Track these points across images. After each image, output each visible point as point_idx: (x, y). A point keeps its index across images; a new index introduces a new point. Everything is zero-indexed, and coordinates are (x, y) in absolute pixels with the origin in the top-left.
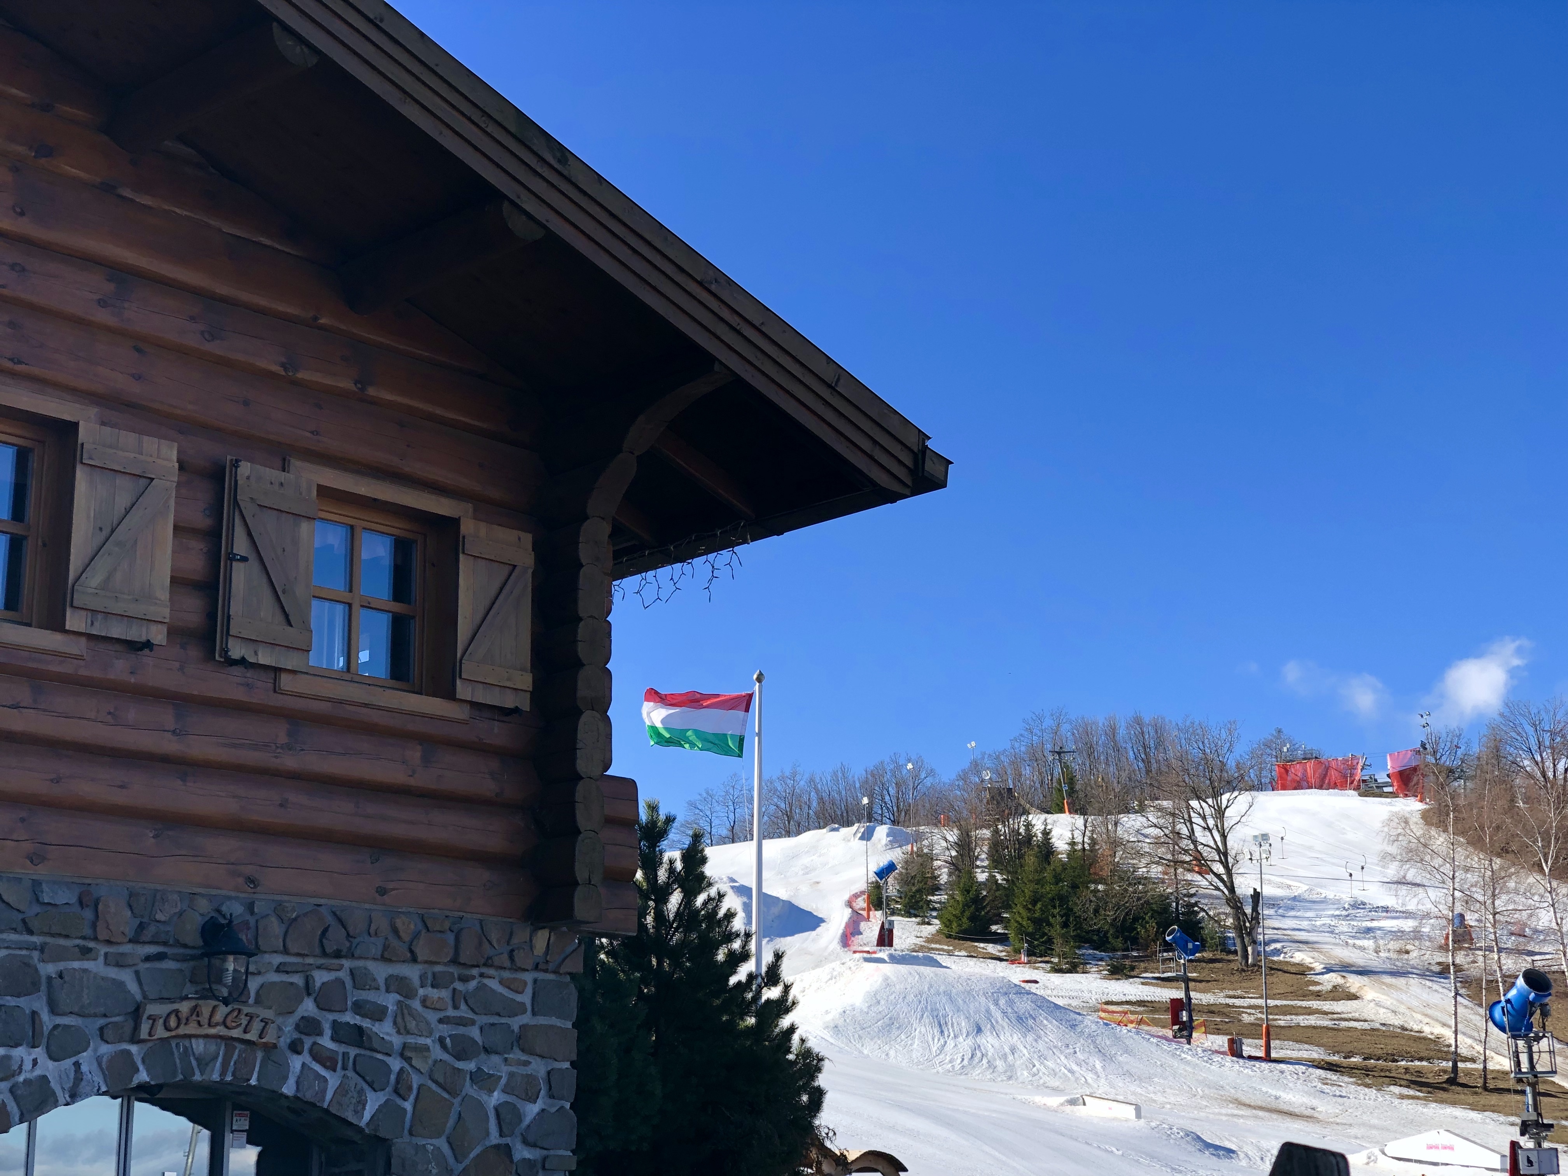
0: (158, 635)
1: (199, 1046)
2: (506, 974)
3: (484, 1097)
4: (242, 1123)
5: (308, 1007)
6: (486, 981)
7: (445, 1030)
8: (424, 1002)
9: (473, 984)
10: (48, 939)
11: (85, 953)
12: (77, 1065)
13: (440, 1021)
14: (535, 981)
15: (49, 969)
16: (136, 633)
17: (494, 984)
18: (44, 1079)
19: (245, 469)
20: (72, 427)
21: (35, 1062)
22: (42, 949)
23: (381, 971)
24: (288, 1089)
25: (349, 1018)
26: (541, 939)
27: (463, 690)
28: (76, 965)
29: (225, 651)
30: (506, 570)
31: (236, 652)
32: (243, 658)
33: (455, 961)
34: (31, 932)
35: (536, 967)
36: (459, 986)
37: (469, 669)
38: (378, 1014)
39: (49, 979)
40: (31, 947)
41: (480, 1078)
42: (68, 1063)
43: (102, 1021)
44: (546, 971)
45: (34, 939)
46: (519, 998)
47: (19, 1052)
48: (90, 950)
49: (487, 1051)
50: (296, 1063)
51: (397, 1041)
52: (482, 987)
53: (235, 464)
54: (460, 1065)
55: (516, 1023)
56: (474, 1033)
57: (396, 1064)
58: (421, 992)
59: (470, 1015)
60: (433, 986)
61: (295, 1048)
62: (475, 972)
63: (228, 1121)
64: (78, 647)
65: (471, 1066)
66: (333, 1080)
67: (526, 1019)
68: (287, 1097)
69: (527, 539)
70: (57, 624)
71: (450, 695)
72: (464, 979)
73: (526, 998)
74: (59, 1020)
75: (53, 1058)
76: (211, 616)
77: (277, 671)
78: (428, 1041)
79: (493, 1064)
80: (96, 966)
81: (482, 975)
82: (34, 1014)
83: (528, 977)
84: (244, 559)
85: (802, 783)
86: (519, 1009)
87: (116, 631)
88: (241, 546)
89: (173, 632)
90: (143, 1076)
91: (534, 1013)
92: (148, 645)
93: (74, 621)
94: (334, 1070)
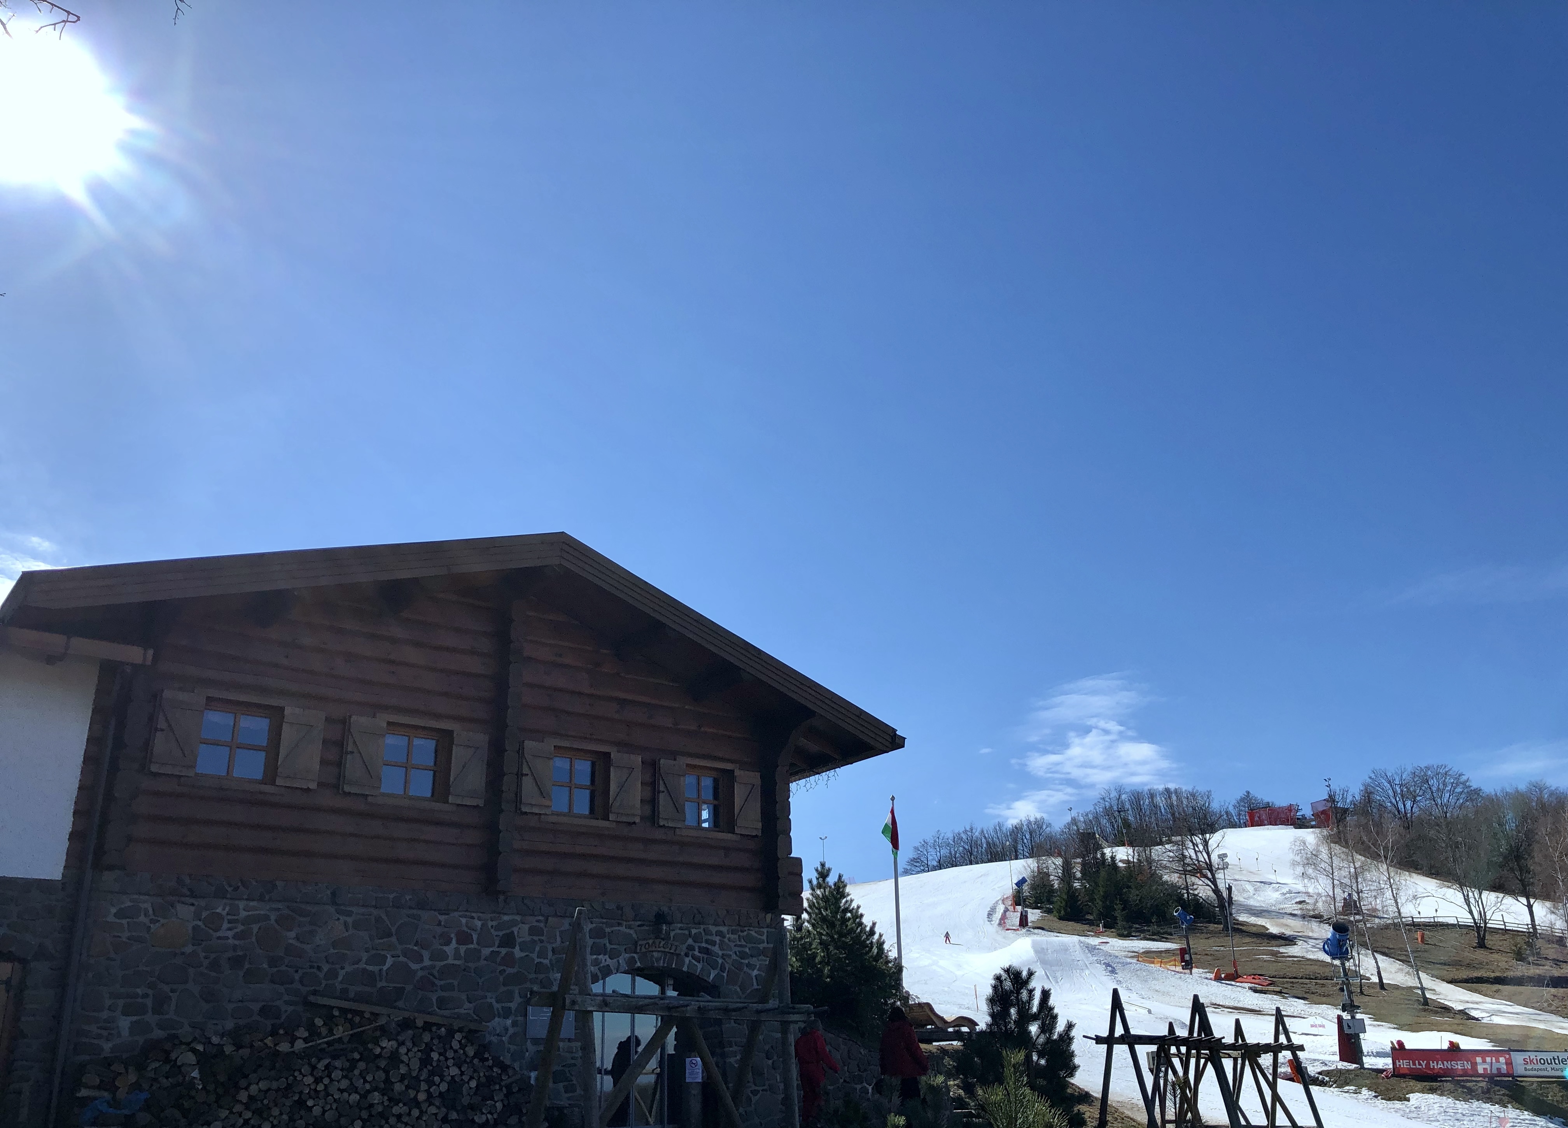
0: (637, 820)
1: (655, 954)
2: (757, 929)
3: (750, 972)
4: (671, 982)
5: (690, 941)
6: (751, 932)
7: (737, 949)
8: (729, 939)
9: (745, 933)
10: (608, 920)
11: (619, 924)
12: (618, 961)
13: (735, 946)
14: (767, 932)
15: (608, 930)
16: (631, 820)
17: (753, 933)
18: (608, 965)
19: (662, 761)
20: (609, 754)
21: (605, 960)
22: (606, 923)
23: (713, 929)
24: (685, 969)
25: (704, 945)
26: (769, 916)
27: (737, 830)
28: (617, 928)
29: (658, 824)
30: (750, 786)
31: (661, 824)
32: (664, 825)
33: (739, 925)
34: (602, 918)
35: (768, 927)
36: (740, 933)
37: (739, 822)
38: (713, 943)
39: (609, 933)
40: (603, 923)
41: (749, 965)
42: (615, 960)
43: (625, 947)
44: (771, 928)
45: (605, 920)
46: (762, 938)
47: (600, 957)
48: (621, 924)
49: (752, 956)
50: (687, 960)
51: (720, 953)
52: (748, 934)
53: (659, 760)
54: (743, 961)
55: (761, 946)
56: (747, 950)
57: (720, 961)
58: (727, 936)
59: (745, 943)
60: (732, 934)
61: (687, 955)
62: (746, 929)
63: (666, 981)
64: (614, 825)
65: (747, 961)
66: (700, 966)
67: (765, 945)
68: (685, 972)
69: (758, 774)
70: (606, 818)
71: (733, 832)
72: (742, 931)
73: (764, 937)
74: (613, 946)
75: (610, 958)
76: (653, 811)
77: (675, 828)
78: (731, 953)
79: (753, 961)
80: (623, 929)
81: (748, 930)
82: (605, 945)
83: (765, 930)
84: (663, 792)
85: (977, 834)
86: (763, 942)
87: (624, 819)
88: (662, 788)
89: (642, 818)
90: (638, 964)
91: (768, 943)
92: (634, 823)
93: (612, 817)
94: (699, 962)
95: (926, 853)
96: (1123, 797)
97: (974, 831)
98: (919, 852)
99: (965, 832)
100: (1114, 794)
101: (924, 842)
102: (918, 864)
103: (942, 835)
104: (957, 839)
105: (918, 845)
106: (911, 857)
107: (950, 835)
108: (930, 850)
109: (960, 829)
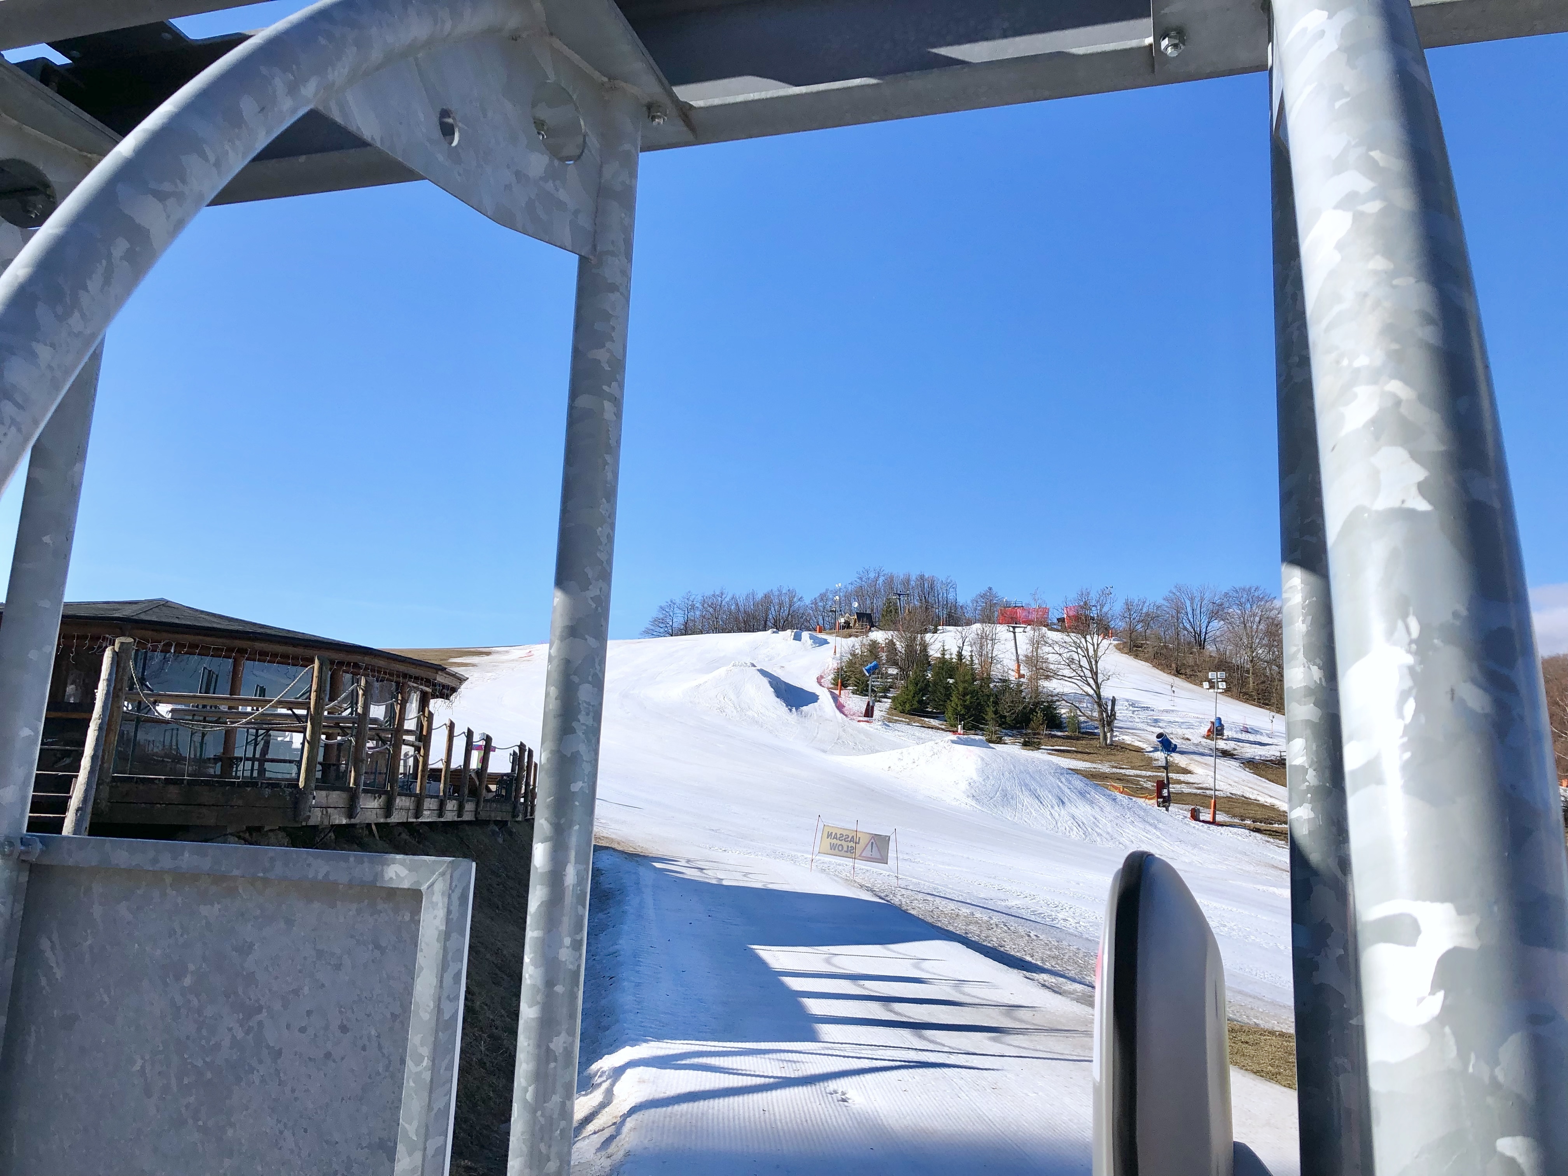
95: (671, 614)
96: (881, 579)
97: (723, 597)
98: (664, 612)
99: (714, 595)
100: (872, 575)
101: (671, 602)
102: (662, 625)
103: (693, 596)
104: (706, 603)
105: (664, 604)
106: (655, 616)
107: (700, 598)
108: (677, 611)
109: (709, 593)
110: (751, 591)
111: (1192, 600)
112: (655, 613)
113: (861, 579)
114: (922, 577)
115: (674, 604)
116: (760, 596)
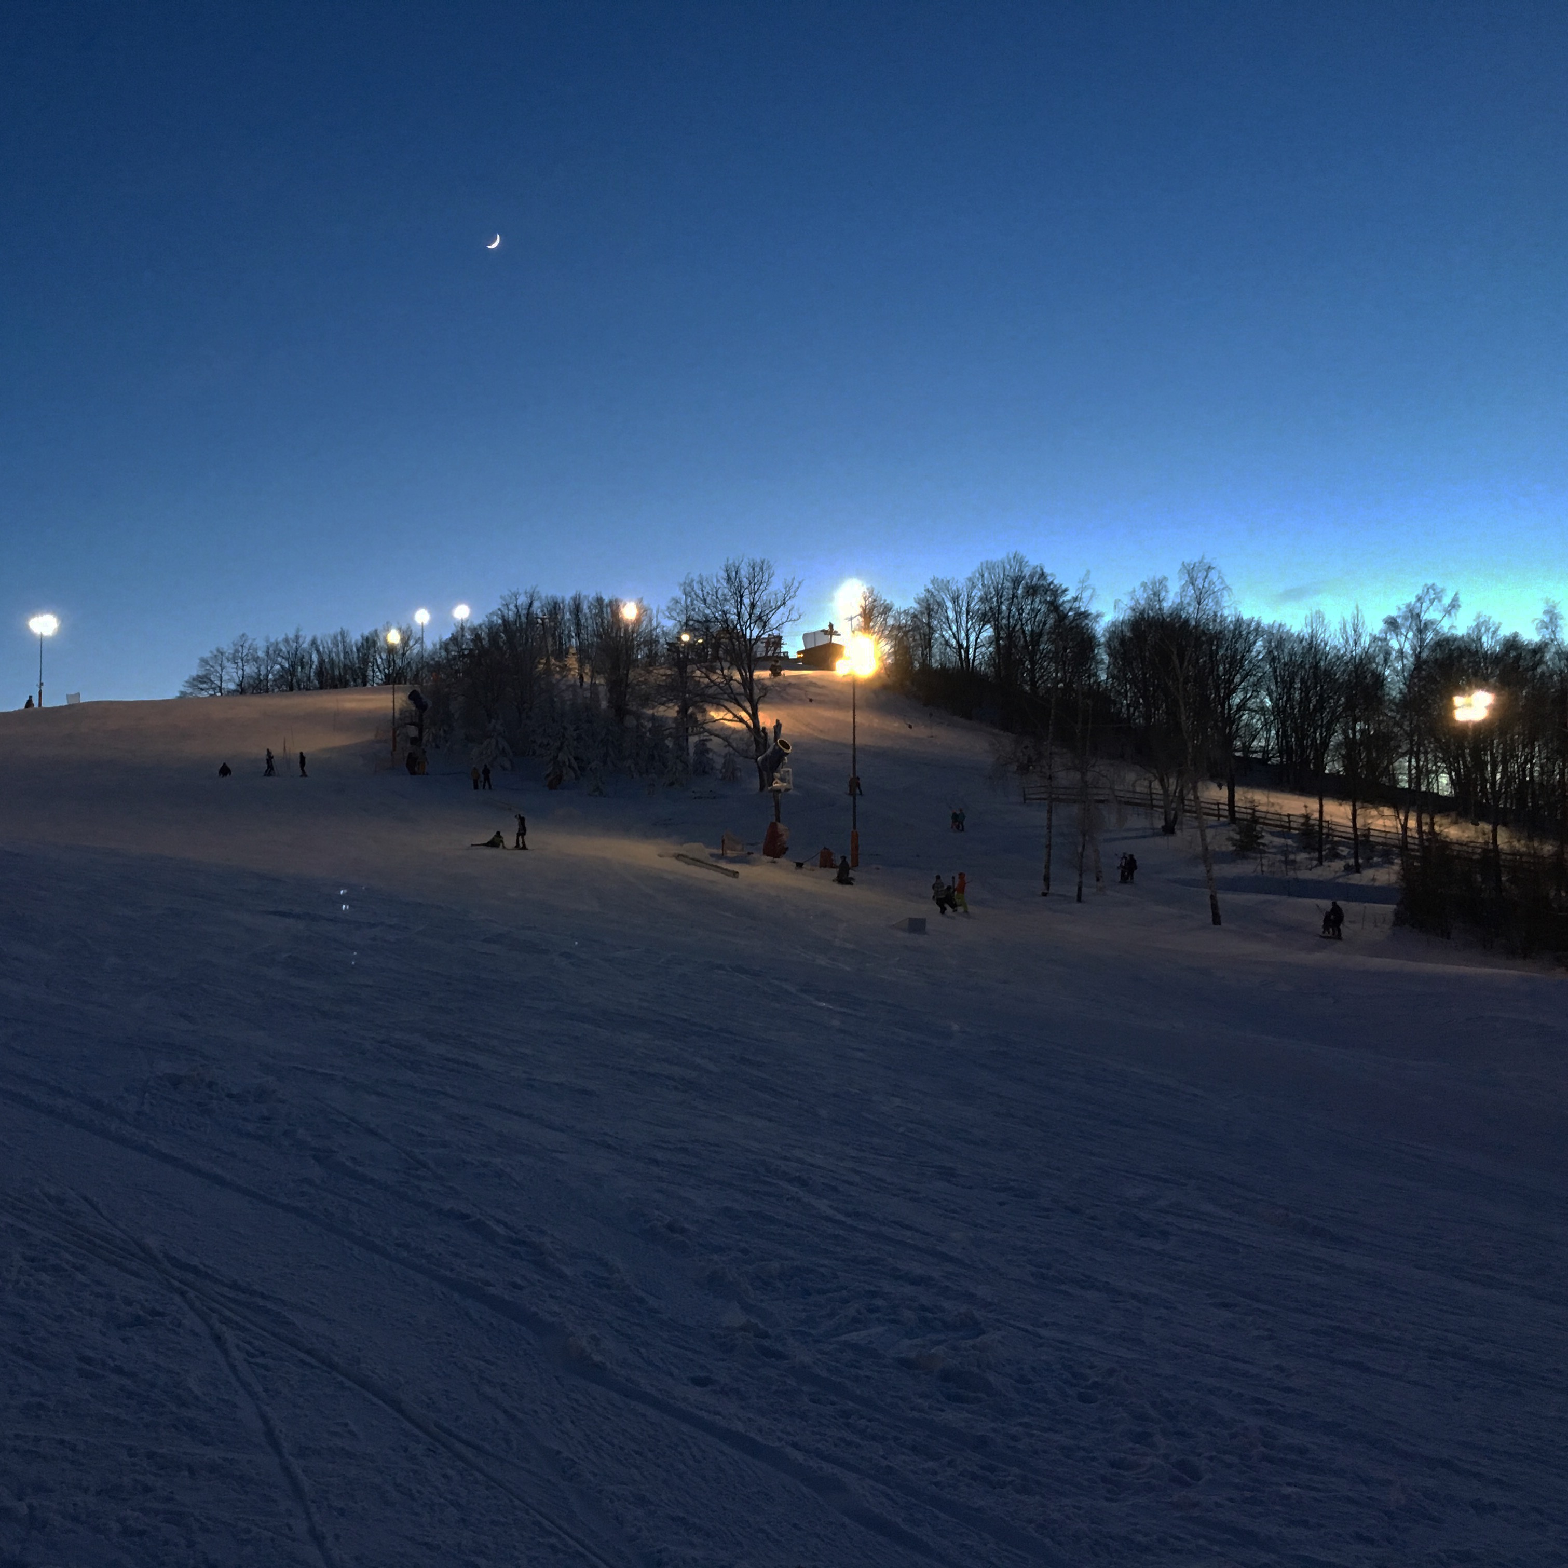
95: (219, 669)
96: (536, 604)
97: (301, 641)
98: (208, 667)
99: (286, 641)
100: (523, 600)
101: (218, 650)
102: (204, 686)
103: (249, 642)
104: (273, 652)
105: (207, 655)
106: (194, 673)
107: (261, 644)
108: (226, 664)
109: (278, 636)
110: (339, 630)
111: (955, 600)
112: (195, 670)
113: (507, 605)
114: (600, 600)
115: (222, 654)
116: (355, 638)
